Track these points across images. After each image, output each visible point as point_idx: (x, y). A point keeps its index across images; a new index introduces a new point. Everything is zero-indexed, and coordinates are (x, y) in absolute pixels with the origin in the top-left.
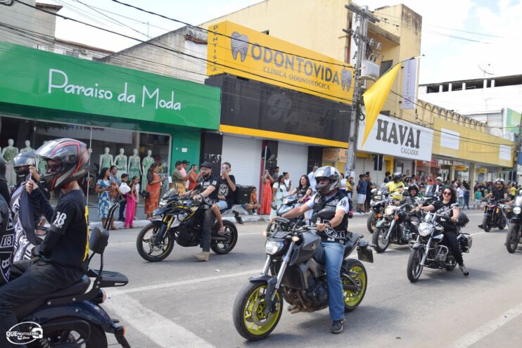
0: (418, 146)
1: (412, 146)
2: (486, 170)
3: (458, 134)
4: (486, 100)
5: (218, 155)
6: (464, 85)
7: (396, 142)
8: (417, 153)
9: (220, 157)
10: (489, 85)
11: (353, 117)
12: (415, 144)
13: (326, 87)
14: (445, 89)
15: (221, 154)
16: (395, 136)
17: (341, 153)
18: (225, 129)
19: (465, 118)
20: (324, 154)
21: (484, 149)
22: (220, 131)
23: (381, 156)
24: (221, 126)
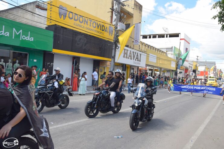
0: (140, 61)
1: (138, 60)
2: (166, 71)
3: (156, 56)
4: (165, 43)
5: (52, 63)
6: (157, 36)
7: (131, 59)
8: (140, 64)
9: (53, 64)
10: (167, 37)
11: (114, 47)
12: (139, 60)
13: (102, 33)
14: (150, 37)
15: (53, 63)
16: (131, 56)
17: (108, 63)
18: (55, 51)
19: (158, 50)
20: (100, 64)
21: (166, 62)
22: (53, 52)
23: (125, 65)
24: (53, 49)
